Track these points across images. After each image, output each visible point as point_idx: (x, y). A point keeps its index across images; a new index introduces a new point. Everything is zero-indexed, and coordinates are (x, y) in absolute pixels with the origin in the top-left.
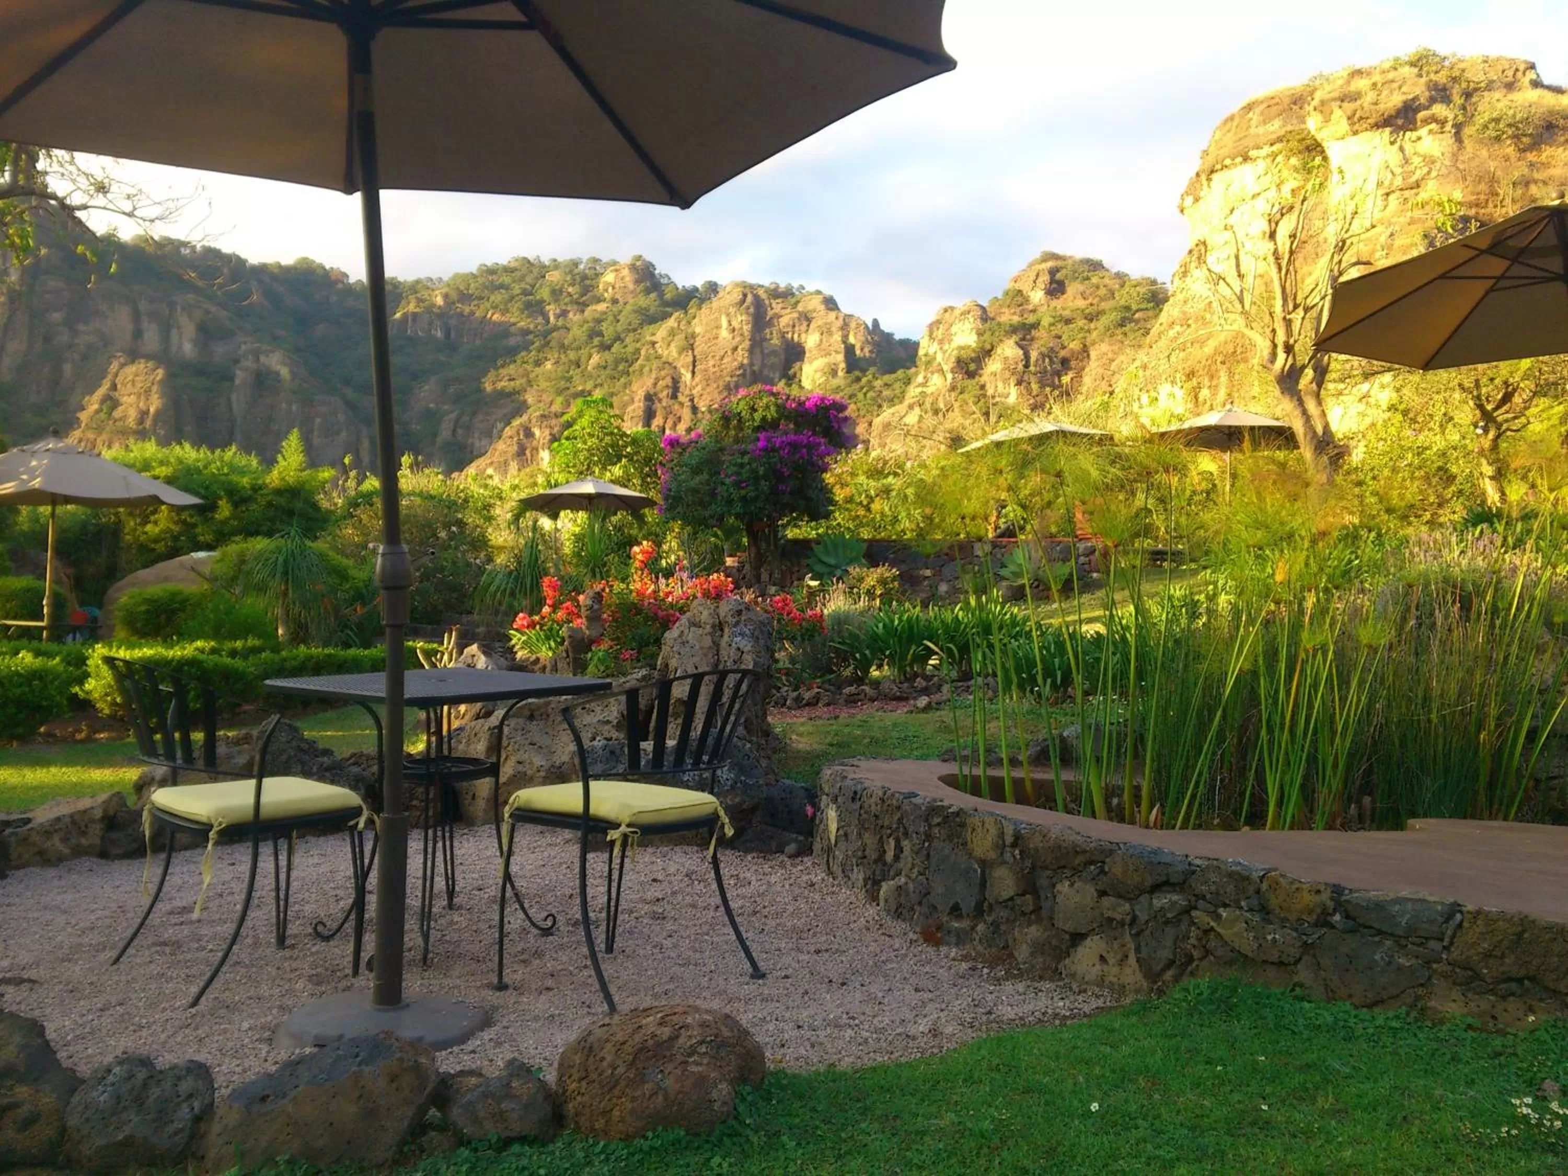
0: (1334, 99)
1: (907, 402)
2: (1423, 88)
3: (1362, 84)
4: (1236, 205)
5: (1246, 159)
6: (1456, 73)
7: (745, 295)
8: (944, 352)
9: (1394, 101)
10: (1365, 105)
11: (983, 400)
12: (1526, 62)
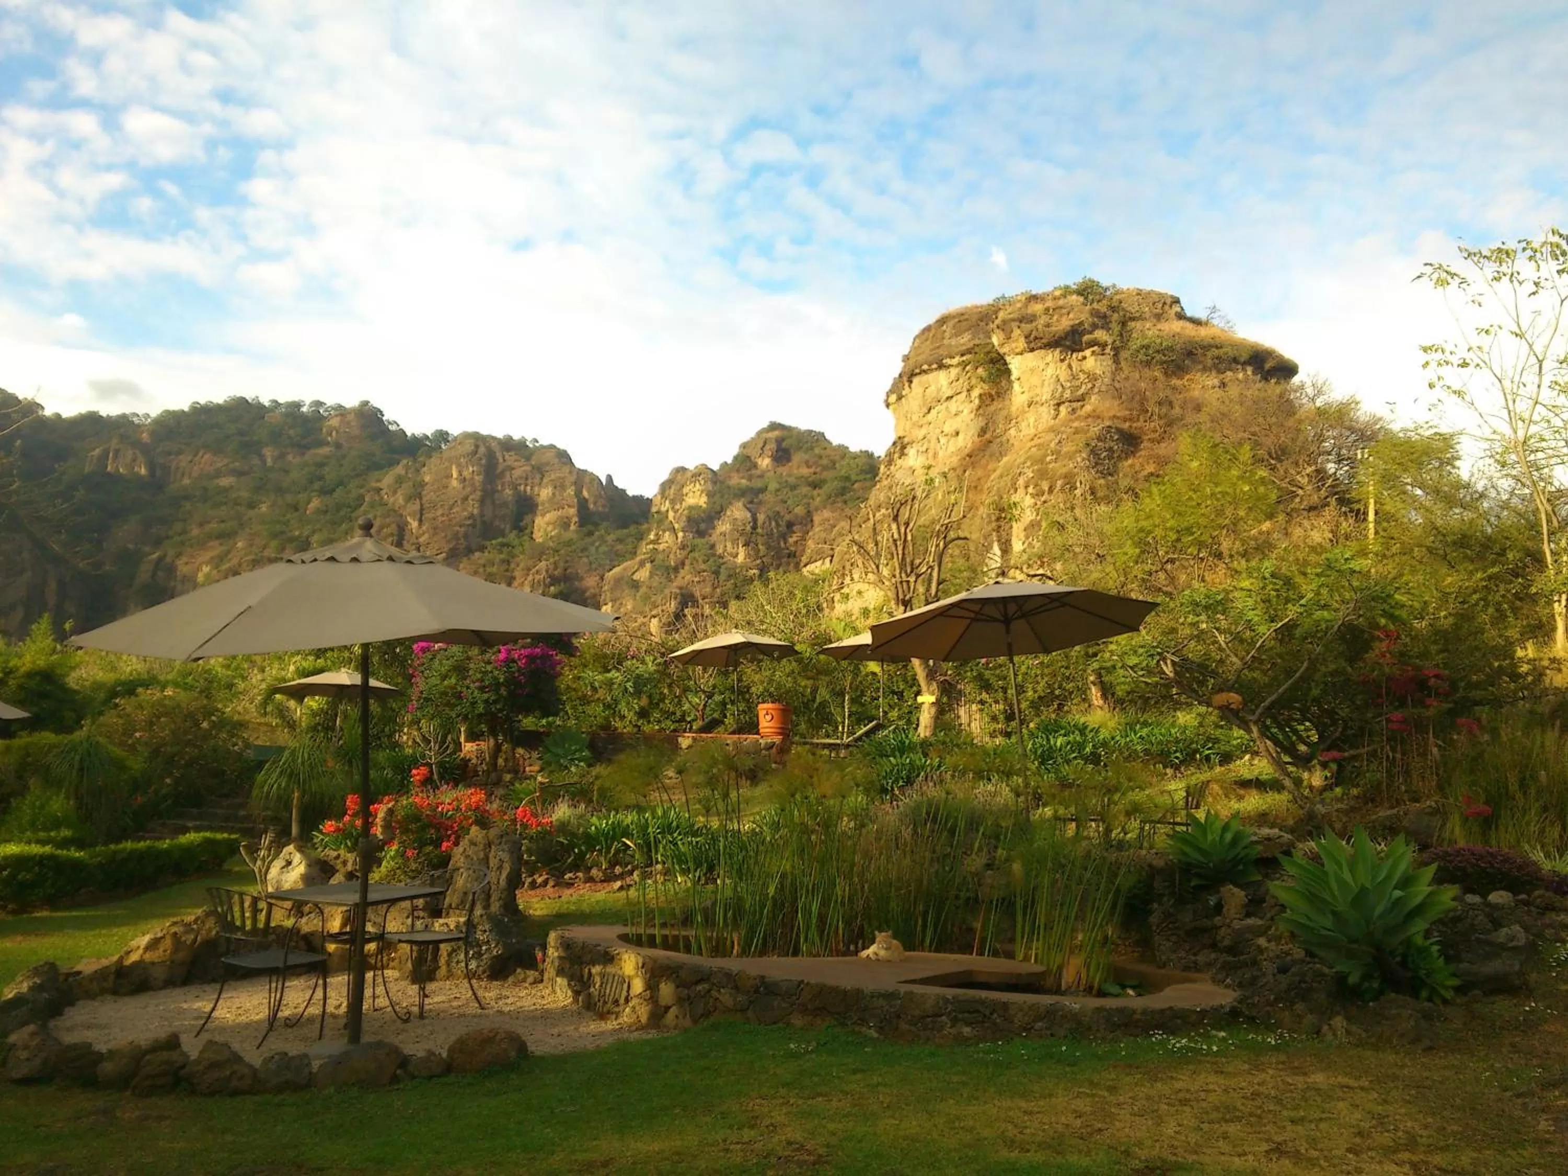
0: (1013, 320)
1: (638, 559)
2: (1088, 315)
3: (1038, 308)
4: (933, 404)
5: (941, 366)
6: (1115, 304)
7: (477, 447)
8: (676, 511)
9: (1064, 324)
10: (1040, 327)
11: (712, 560)
12: (1172, 297)
